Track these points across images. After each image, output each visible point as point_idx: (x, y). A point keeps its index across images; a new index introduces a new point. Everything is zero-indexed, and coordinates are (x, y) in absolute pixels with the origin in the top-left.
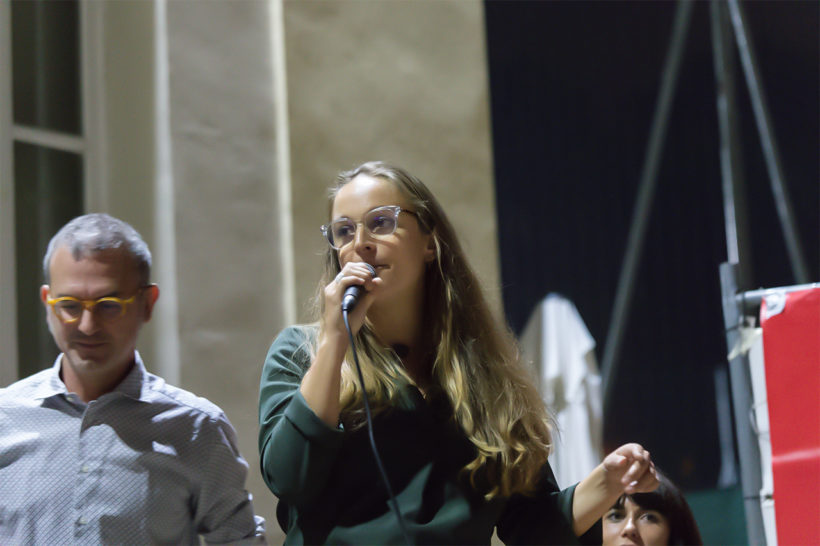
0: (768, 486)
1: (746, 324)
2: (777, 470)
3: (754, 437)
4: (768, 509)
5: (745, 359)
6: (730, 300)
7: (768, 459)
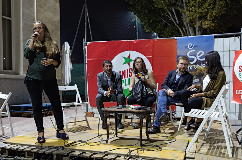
0: (87, 62)
1: (85, 45)
2: (87, 60)
3: (86, 57)
4: (86, 64)
5: (85, 49)
6: (84, 42)
7: (87, 59)
